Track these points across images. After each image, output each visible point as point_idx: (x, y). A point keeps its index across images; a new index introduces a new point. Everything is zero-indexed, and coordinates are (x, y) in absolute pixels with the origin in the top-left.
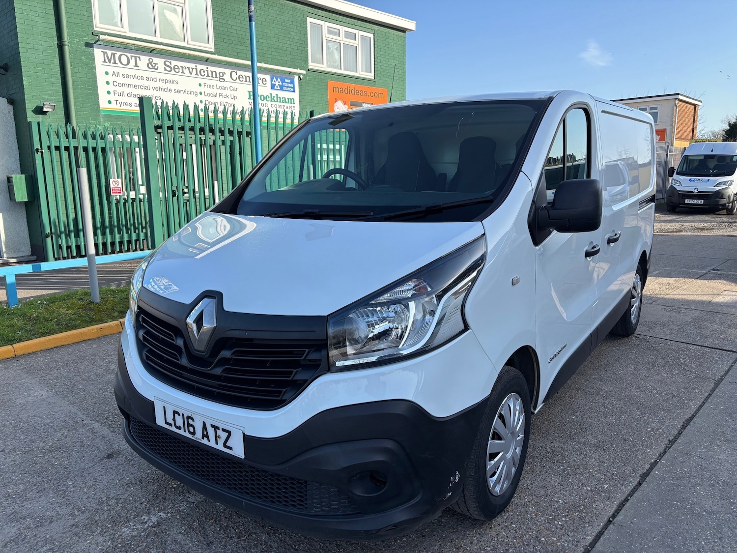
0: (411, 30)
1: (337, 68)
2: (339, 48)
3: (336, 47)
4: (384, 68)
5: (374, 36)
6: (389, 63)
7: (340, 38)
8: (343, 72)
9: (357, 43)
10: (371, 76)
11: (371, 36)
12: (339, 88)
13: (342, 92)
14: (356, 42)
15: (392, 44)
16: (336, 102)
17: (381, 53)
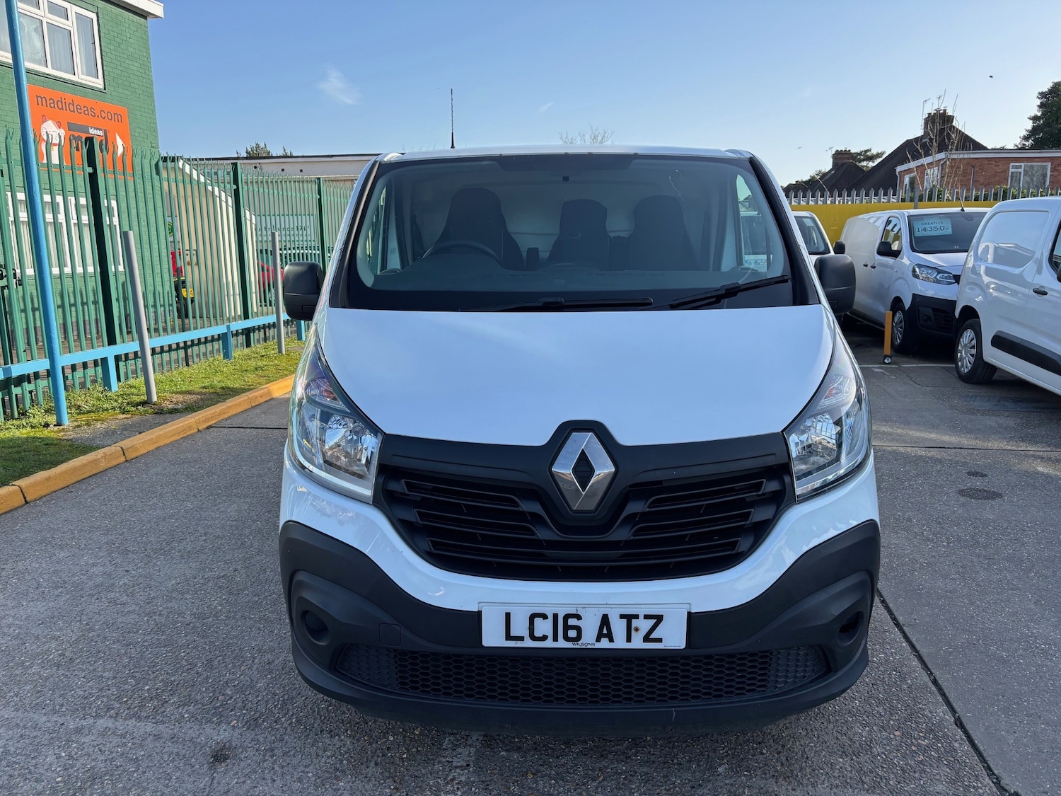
0: (156, 17)
1: (40, 64)
2: (40, 29)
3: (34, 27)
4: (119, 72)
5: (98, 17)
6: (125, 65)
7: (40, 12)
8: (49, 71)
9: (71, 24)
10: (98, 83)
11: (94, 16)
12: (48, 99)
13: (52, 105)
14: (69, 23)
15: (128, 35)
16: (43, 122)
17: (112, 47)
